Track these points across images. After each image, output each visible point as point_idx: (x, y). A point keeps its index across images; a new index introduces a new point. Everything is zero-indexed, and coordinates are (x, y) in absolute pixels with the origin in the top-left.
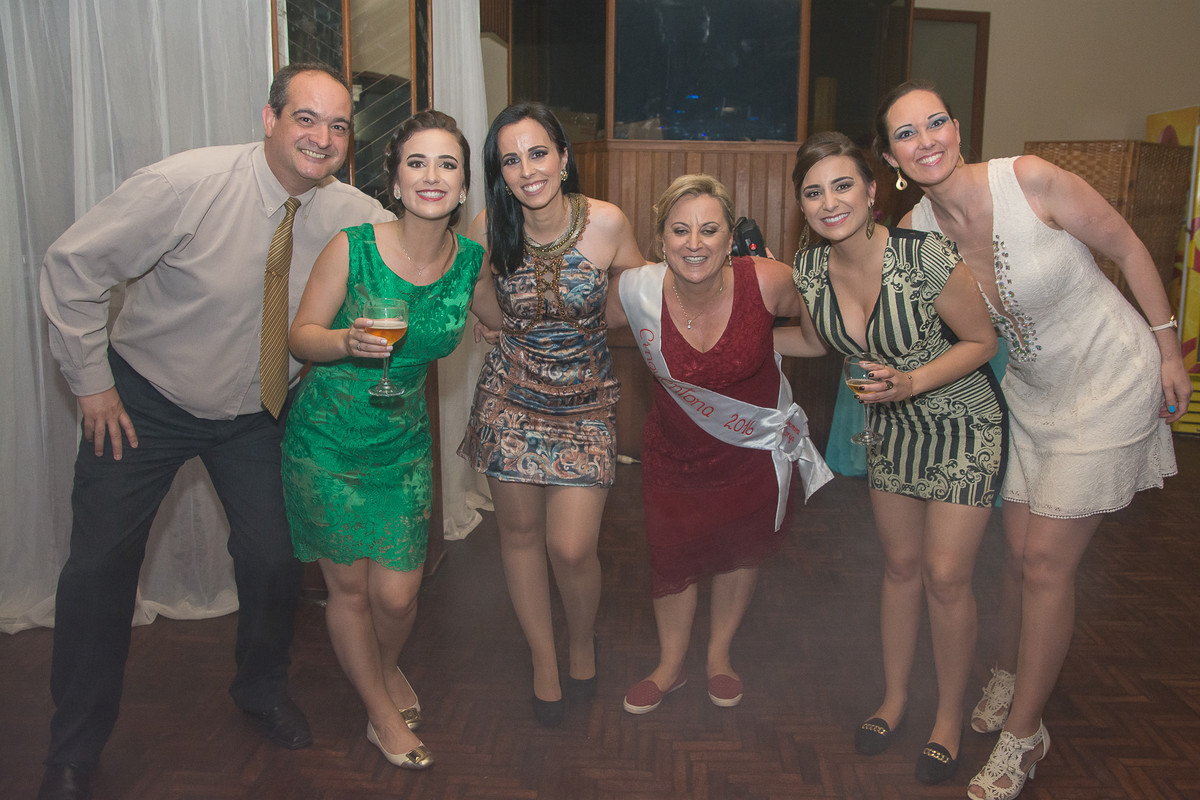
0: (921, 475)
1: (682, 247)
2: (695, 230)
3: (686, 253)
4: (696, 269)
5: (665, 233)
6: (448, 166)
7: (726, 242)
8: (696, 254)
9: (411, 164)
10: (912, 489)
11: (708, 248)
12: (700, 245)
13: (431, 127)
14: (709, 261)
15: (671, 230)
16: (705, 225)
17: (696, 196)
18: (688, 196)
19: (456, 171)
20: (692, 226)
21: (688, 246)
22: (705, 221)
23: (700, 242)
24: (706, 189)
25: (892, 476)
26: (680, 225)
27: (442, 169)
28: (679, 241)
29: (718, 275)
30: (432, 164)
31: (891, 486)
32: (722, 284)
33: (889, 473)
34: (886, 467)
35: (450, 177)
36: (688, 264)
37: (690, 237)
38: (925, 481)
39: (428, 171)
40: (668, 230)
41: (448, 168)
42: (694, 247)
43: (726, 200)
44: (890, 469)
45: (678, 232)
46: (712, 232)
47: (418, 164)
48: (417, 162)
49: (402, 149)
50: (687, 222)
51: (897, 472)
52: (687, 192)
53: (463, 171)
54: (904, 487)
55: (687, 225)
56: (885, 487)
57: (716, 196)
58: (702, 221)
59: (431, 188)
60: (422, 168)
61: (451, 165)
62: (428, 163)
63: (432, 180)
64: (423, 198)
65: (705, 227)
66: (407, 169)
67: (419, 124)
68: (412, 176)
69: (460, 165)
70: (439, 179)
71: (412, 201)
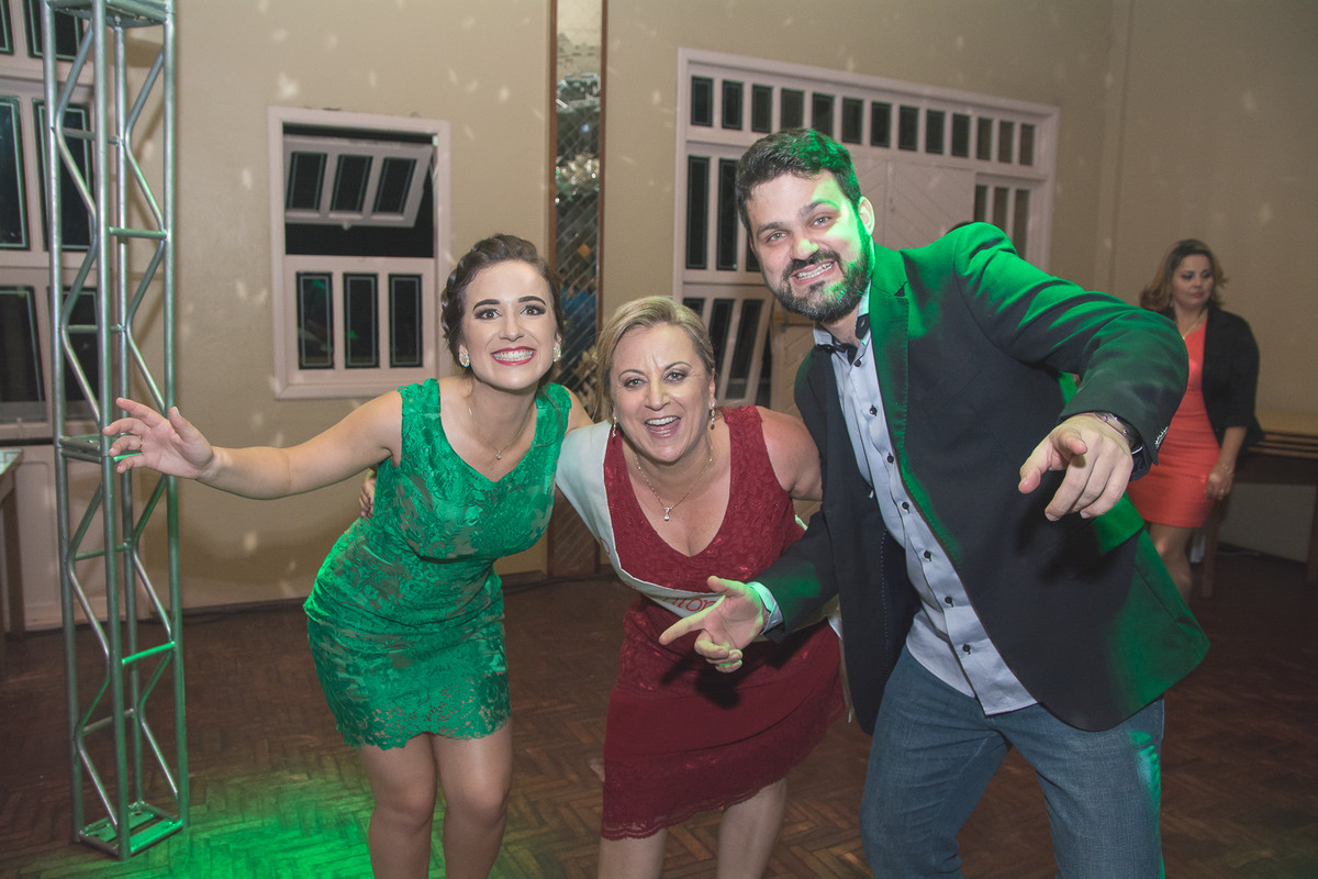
1: (640, 407)
2: (655, 379)
3: (647, 414)
6: (531, 310)
7: (705, 391)
8: (661, 414)
9: (479, 316)
11: (678, 403)
12: (666, 399)
13: (502, 259)
14: (683, 420)
15: (619, 383)
16: (668, 368)
17: (648, 326)
18: (638, 329)
19: (544, 317)
20: (650, 373)
21: (647, 403)
22: (667, 363)
23: (664, 394)
24: (662, 315)
27: (525, 317)
28: (634, 398)
29: (703, 441)
30: (510, 311)
32: (709, 453)
35: (539, 328)
37: (649, 390)
39: (505, 323)
40: (615, 385)
41: (532, 313)
42: (657, 403)
45: (630, 384)
46: (683, 375)
47: (490, 314)
48: (488, 311)
49: (465, 296)
50: (642, 369)
52: (635, 323)
53: (553, 316)
55: (641, 373)
57: (679, 323)
58: (663, 364)
59: (513, 346)
60: (497, 320)
61: (538, 309)
62: (504, 310)
63: (513, 334)
64: (502, 362)
65: (668, 371)
66: (476, 323)
67: (484, 256)
68: (484, 331)
69: (549, 307)
70: (522, 332)
71: (486, 367)
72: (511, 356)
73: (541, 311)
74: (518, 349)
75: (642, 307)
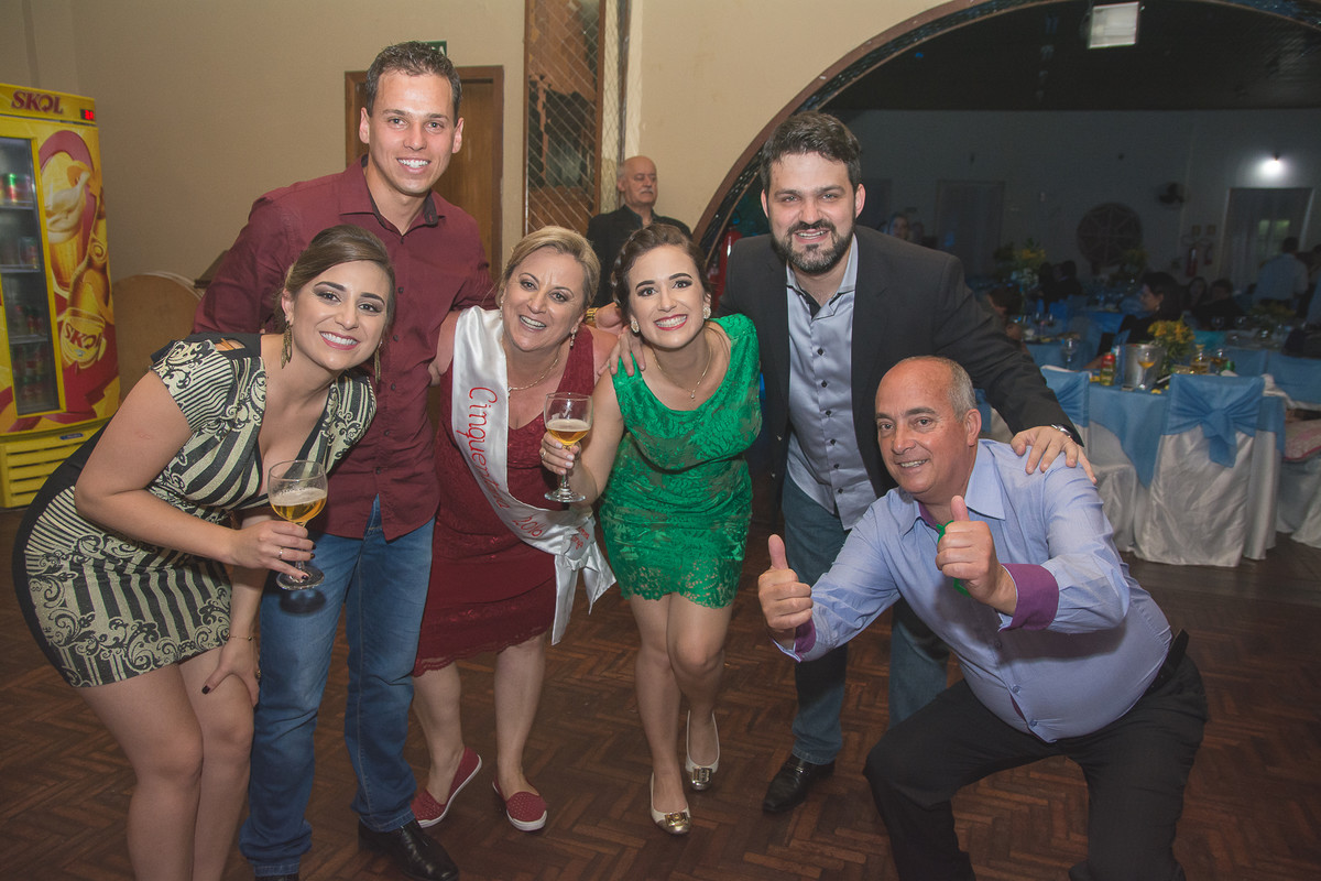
0: (197, 623)
1: (522, 304)
2: (544, 290)
3: (525, 311)
4: (529, 334)
5: (511, 280)
6: (680, 285)
7: (575, 318)
8: (535, 316)
9: (641, 294)
10: (192, 645)
11: (551, 316)
12: (543, 309)
14: (547, 331)
15: (517, 279)
16: (558, 288)
17: (560, 252)
18: (551, 249)
19: (692, 288)
20: (543, 284)
21: (529, 303)
22: (559, 285)
23: (544, 305)
24: (574, 250)
25: (161, 641)
26: (530, 277)
27: (676, 291)
28: (521, 295)
30: (664, 287)
31: (163, 656)
33: (155, 640)
34: (148, 633)
35: (689, 297)
36: (522, 323)
37: (536, 296)
38: (204, 628)
40: (515, 277)
41: (682, 287)
42: (536, 308)
43: (592, 271)
44: (155, 633)
45: (526, 284)
46: (565, 299)
47: (649, 291)
48: (648, 289)
49: (628, 278)
50: (539, 279)
51: (165, 633)
53: (700, 286)
54: (182, 649)
55: (537, 281)
56: (156, 661)
57: (583, 262)
58: (555, 283)
59: (670, 315)
60: (655, 295)
61: (685, 282)
62: (659, 288)
63: (667, 306)
64: (663, 329)
65: (557, 291)
66: (639, 299)
67: (640, 247)
68: (646, 305)
69: (696, 280)
70: (675, 304)
71: (652, 333)
72: (668, 323)
73: (688, 284)
74: (674, 317)
75: (563, 235)
